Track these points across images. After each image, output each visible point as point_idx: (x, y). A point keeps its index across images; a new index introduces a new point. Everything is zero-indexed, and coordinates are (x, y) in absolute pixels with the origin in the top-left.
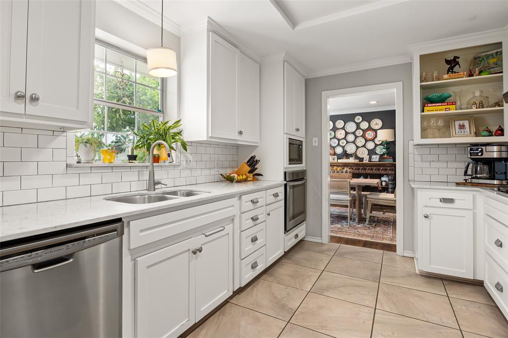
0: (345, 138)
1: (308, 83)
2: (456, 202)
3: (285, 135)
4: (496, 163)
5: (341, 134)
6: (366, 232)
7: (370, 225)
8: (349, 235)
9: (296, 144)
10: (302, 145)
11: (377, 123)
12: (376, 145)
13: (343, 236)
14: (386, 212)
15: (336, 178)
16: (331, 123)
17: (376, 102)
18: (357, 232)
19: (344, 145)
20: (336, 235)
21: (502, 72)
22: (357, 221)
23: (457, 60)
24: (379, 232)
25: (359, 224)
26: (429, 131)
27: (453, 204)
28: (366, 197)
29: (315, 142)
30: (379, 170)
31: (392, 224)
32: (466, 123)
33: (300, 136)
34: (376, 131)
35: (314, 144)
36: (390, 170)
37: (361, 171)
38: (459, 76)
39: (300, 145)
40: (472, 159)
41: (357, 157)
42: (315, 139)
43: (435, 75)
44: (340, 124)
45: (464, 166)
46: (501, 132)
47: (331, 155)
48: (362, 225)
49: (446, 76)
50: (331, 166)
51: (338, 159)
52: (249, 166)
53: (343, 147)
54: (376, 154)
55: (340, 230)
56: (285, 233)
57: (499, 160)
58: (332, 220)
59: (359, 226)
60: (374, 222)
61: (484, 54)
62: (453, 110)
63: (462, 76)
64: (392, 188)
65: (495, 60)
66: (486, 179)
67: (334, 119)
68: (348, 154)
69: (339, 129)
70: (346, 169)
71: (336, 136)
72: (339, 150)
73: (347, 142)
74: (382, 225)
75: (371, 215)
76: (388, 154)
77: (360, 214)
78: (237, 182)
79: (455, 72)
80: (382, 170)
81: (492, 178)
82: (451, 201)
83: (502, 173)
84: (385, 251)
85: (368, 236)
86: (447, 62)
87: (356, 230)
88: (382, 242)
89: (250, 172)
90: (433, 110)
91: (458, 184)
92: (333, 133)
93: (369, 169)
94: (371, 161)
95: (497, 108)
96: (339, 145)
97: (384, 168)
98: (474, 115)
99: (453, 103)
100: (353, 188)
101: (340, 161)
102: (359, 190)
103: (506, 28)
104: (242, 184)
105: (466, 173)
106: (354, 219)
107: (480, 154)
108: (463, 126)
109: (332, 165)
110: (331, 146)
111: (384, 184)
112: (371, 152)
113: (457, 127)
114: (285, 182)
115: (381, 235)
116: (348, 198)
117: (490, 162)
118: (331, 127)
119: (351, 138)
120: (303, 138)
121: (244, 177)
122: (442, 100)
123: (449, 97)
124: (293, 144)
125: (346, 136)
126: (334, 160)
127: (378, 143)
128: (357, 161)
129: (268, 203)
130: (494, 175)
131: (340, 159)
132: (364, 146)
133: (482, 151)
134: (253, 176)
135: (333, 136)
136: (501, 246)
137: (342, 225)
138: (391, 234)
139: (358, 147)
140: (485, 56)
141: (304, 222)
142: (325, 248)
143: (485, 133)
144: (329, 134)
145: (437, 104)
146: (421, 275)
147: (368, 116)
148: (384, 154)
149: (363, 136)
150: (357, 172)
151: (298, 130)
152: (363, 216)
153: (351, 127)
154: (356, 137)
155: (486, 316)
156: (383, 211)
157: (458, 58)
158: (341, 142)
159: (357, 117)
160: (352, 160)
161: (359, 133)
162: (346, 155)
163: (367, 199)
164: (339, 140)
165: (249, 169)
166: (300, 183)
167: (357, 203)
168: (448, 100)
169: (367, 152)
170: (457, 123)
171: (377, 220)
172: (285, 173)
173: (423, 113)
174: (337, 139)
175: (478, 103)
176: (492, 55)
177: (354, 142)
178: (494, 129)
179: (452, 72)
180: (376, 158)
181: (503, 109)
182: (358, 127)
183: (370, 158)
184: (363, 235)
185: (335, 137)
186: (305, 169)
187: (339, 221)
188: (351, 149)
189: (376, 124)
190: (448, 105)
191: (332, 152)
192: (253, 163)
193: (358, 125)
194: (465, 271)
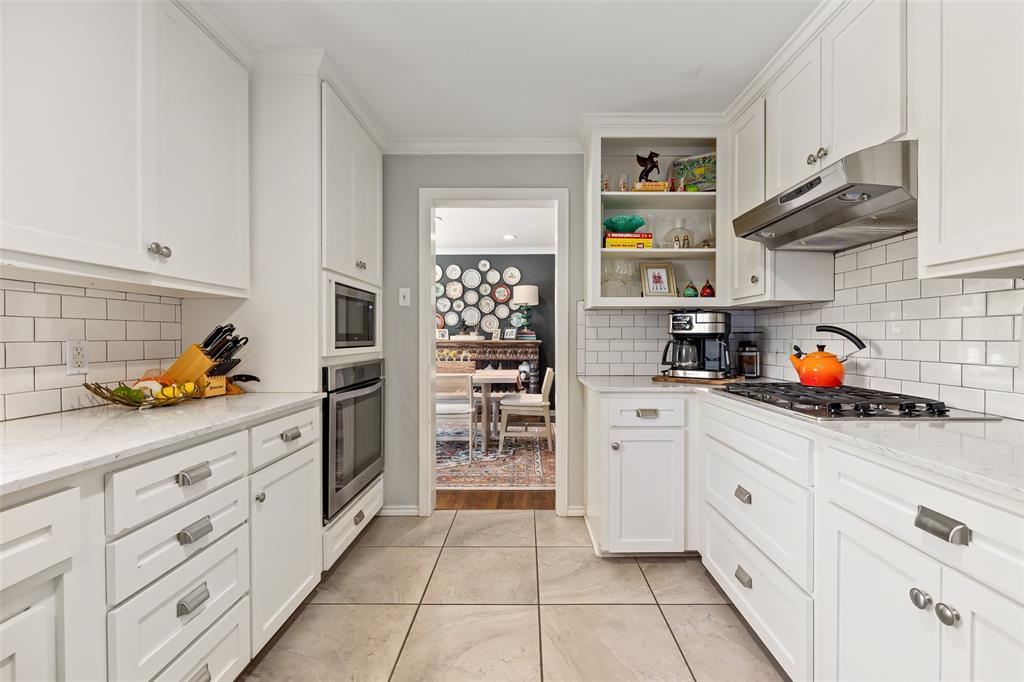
0: (462, 298)
1: (388, 163)
2: (662, 414)
3: (325, 273)
4: (707, 342)
5: (455, 290)
6: (500, 471)
7: (506, 453)
8: (472, 483)
9: (361, 301)
10: (373, 304)
11: (513, 274)
12: (512, 312)
13: (460, 488)
14: (529, 425)
15: (446, 370)
16: (438, 269)
17: (512, 237)
18: (485, 474)
19: (460, 309)
20: (447, 488)
21: (715, 190)
22: (483, 448)
23: (655, 159)
24: (522, 467)
25: (487, 455)
26: (612, 284)
27: (658, 419)
28: (499, 404)
29: (404, 296)
30: (516, 353)
31: (538, 446)
32: (663, 273)
33: (369, 281)
34: (510, 287)
35: (402, 303)
36: (532, 353)
37: (489, 357)
38: (658, 188)
39: (369, 303)
40: (674, 334)
41: (481, 332)
42: (405, 291)
43: (621, 182)
44: (454, 271)
45: (663, 346)
46: (710, 291)
47: (438, 327)
48: (492, 456)
49: (639, 185)
50: (438, 347)
51: (450, 335)
52: (211, 354)
53: (459, 314)
54: (511, 326)
55: (455, 474)
56: (324, 525)
57: (712, 336)
58: (439, 452)
59: (487, 459)
60: (511, 446)
61: (686, 159)
62: (649, 249)
63: (662, 188)
64: (534, 383)
65: (701, 170)
66: (694, 369)
67: (444, 261)
68: (468, 327)
69: (452, 280)
70: (464, 354)
71: (447, 293)
72: (452, 319)
73: (466, 305)
74: (523, 451)
75: (508, 435)
76: (528, 326)
77: (488, 432)
78: (154, 406)
79: (650, 181)
80: (521, 353)
81: (701, 368)
82: (654, 413)
83: (715, 360)
84: (537, 511)
85: (504, 480)
86: (641, 160)
87: (483, 470)
88: (528, 488)
89: (212, 373)
90: (622, 245)
91: (655, 379)
92: (442, 288)
93: (500, 353)
94: (503, 339)
95: (706, 250)
96: (451, 309)
97: (523, 350)
98: (675, 262)
99: (649, 236)
100: (478, 389)
101: (453, 338)
102: (487, 390)
103: (724, 113)
104: (179, 411)
105: (664, 362)
106: (479, 446)
107: (688, 327)
108: (660, 278)
109: (440, 346)
110: (438, 311)
111: (523, 376)
112: (504, 324)
113: (651, 279)
114: (325, 395)
115: (525, 475)
116: (468, 408)
117: (698, 341)
118: (439, 276)
119: (472, 297)
120: (379, 288)
121: (190, 387)
122: (631, 228)
123: (641, 224)
124: (355, 300)
125: (463, 294)
126: (443, 336)
127: (514, 308)
128: (481, 339)
129: (256, 465)
130: (704, 362)
131: (454, 335)
132: (493, 313)
133: (690, 322)
134: (230, 381)
135: (441, 294)
136: (749, 500)
137: (459, 462)
138: (540, 469)
139: (483, 315)
140: (688, 162)
141: (381, 477)
142: (425, 527)
143: (690, 292)
144: (433, 289)
145: (626, 235)
146: (604, 558)
147: (499, 262)
148: (522, 327)
149: (492, 295)
150: (482, 357)
151: (361, 266)
152: (493, 436)
153: (472, 278)
154: (481, 297)
155: (726, 639)
156: (524, 425)
157: (657, 155)
158: (455, 305)
159: (483, 262)
160: (473, 337)
161: (486, 289)
162: (463, 327)
163: (501, 407)
164: (452, 301)
165: (209, 363)
166: (367, 391)
167: (484, 415)
168: (640, 230)
169: (497, 323)
170: (651, 272)
171: (516, 441)
172: (325, 371)
173: (605, 250)
174: (450, 299)
175: (681, 238)
176: (698, 161)
177: (476, 305)
178: (700, 286)
179: (647, 180)
180: (511, 334)
181: (714, 253)
182: (484, 280)
183: (503, 333)
184: (496, 479)
185: (445, 295)
186: (381, 357)
187: (453, 454)
188: (471, 316)
189: (512, 276)
190: (641, 237)
191: (439, 321)
192: (223, 347)
193: (483, 275)
194: (671, 540)
